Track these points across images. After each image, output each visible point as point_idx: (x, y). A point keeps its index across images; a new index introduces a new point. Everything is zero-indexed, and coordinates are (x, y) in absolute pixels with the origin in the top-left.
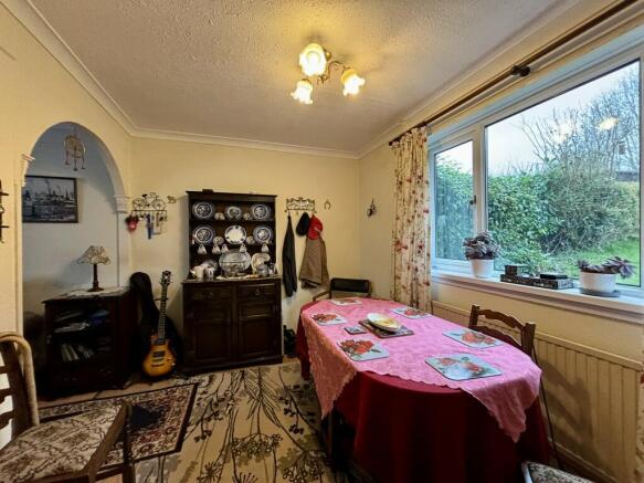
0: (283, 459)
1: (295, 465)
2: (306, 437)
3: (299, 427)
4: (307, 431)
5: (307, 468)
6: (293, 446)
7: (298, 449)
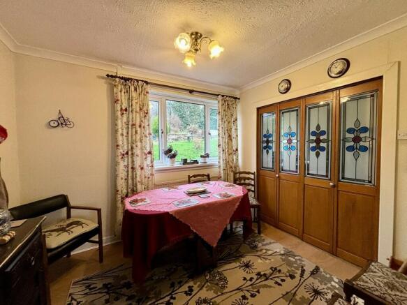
0: (215, 292)
1: (217, 284)
2: (195, 284)
3: (187, 289)
4: (191, 284)
5: (217, 278)
6: (204, 289)
7: (206, 285)
